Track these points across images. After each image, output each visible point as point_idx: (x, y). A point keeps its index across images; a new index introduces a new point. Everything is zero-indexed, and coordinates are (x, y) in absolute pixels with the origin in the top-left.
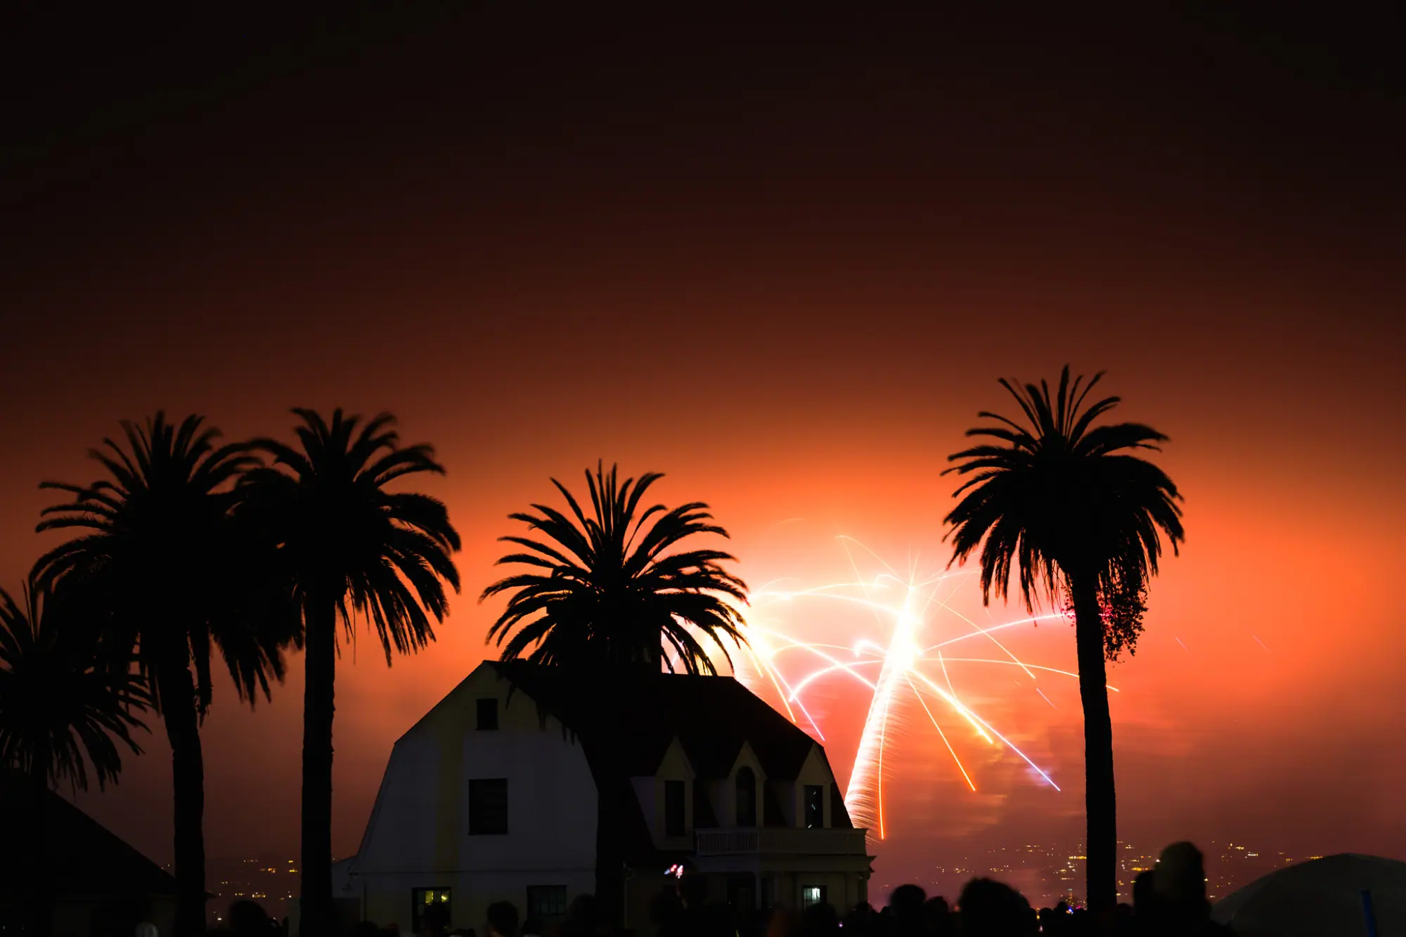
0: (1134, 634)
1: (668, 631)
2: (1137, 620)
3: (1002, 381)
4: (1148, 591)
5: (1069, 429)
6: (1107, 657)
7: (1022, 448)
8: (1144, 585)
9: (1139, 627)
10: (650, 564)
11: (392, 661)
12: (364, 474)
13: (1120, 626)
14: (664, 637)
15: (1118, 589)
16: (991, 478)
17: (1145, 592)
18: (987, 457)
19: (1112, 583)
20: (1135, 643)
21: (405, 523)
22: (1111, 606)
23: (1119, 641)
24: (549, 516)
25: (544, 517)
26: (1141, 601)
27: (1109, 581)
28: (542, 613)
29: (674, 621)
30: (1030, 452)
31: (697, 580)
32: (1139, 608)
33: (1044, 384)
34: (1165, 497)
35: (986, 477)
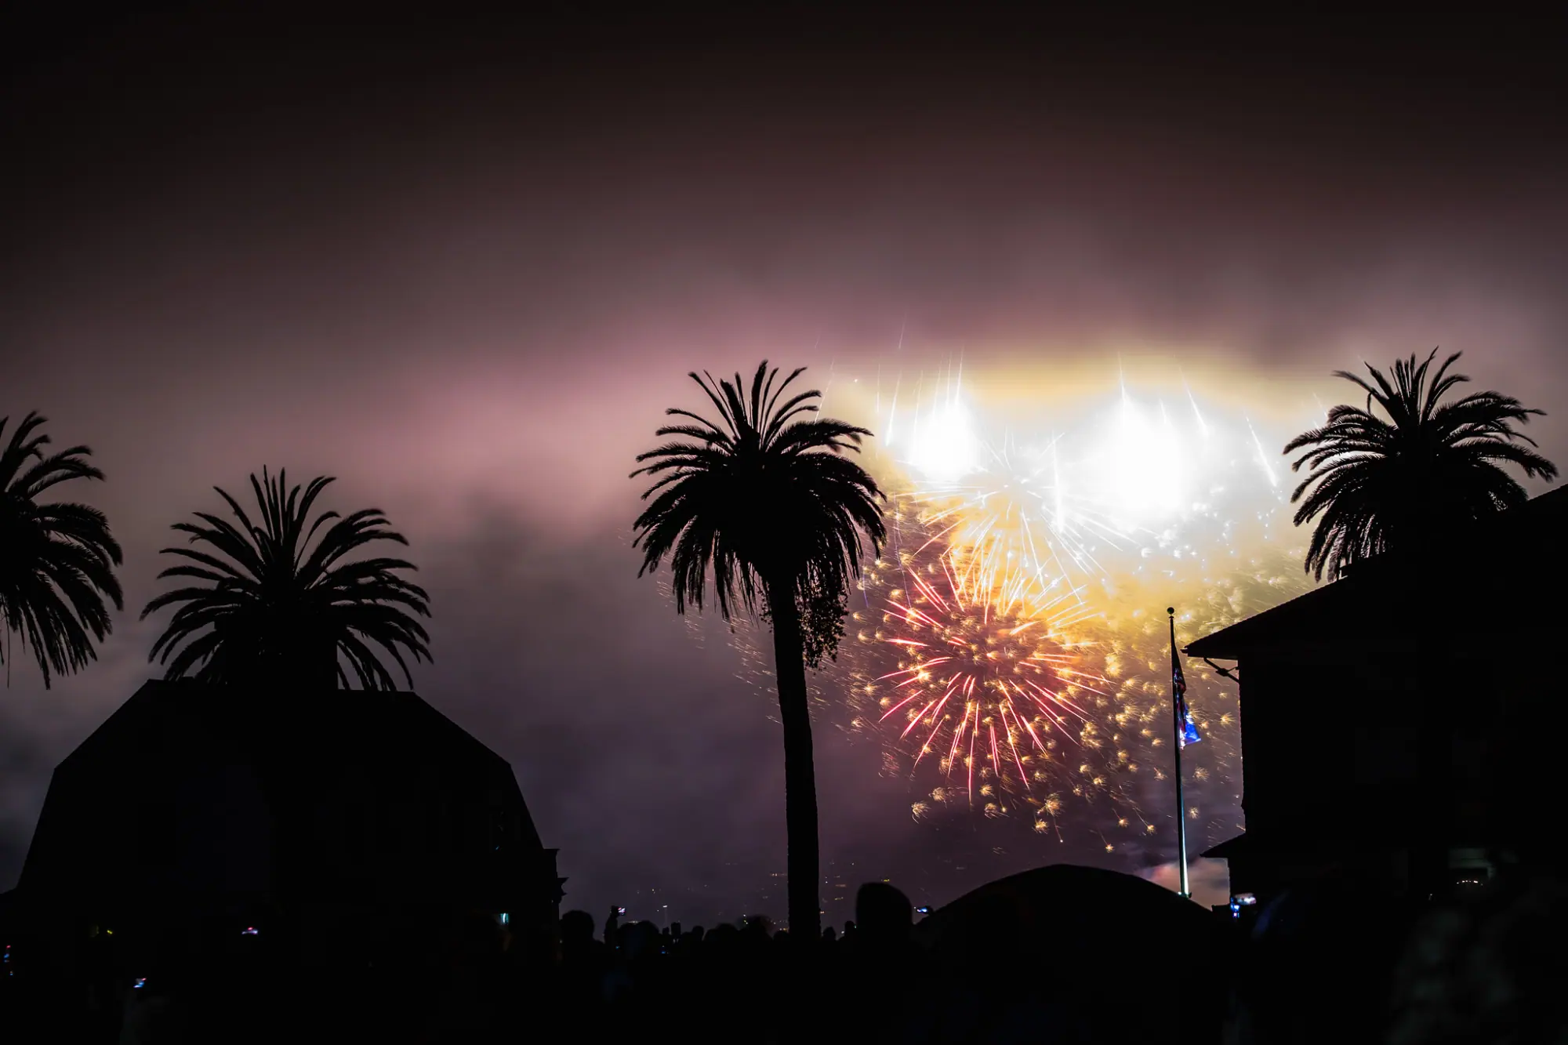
0: (835, 639)
1: (343, 644)
2: (838, 624)
3: (693, 375)
4: (848, 594)
5: (763, 428)
6: (807, 664)
7: (714, 446)
8: (844, 589)
9: (840, 631)
10: (324, 575)
11: (51, 683)
12: (17, 483)
13: (820, 632)
14: (339, 651)
15: (817, 593)
16: (684, 477)
17: (846, 595)
18: (678, 456)
19: (810, 587)
20: (836, 648)
21: (62, 535)
22: (809, 610)
23: (820, 647)
24: (215, 525)
25: (209, 527)
26: (842, 605)
27: (808, 585)
28: (210, 628)
29: (351, 635)
30: (724, 451)
31: (373, 591)
32: (839, 612)
33: (738, 378)
34: (864, 495)
35: (677, 476)
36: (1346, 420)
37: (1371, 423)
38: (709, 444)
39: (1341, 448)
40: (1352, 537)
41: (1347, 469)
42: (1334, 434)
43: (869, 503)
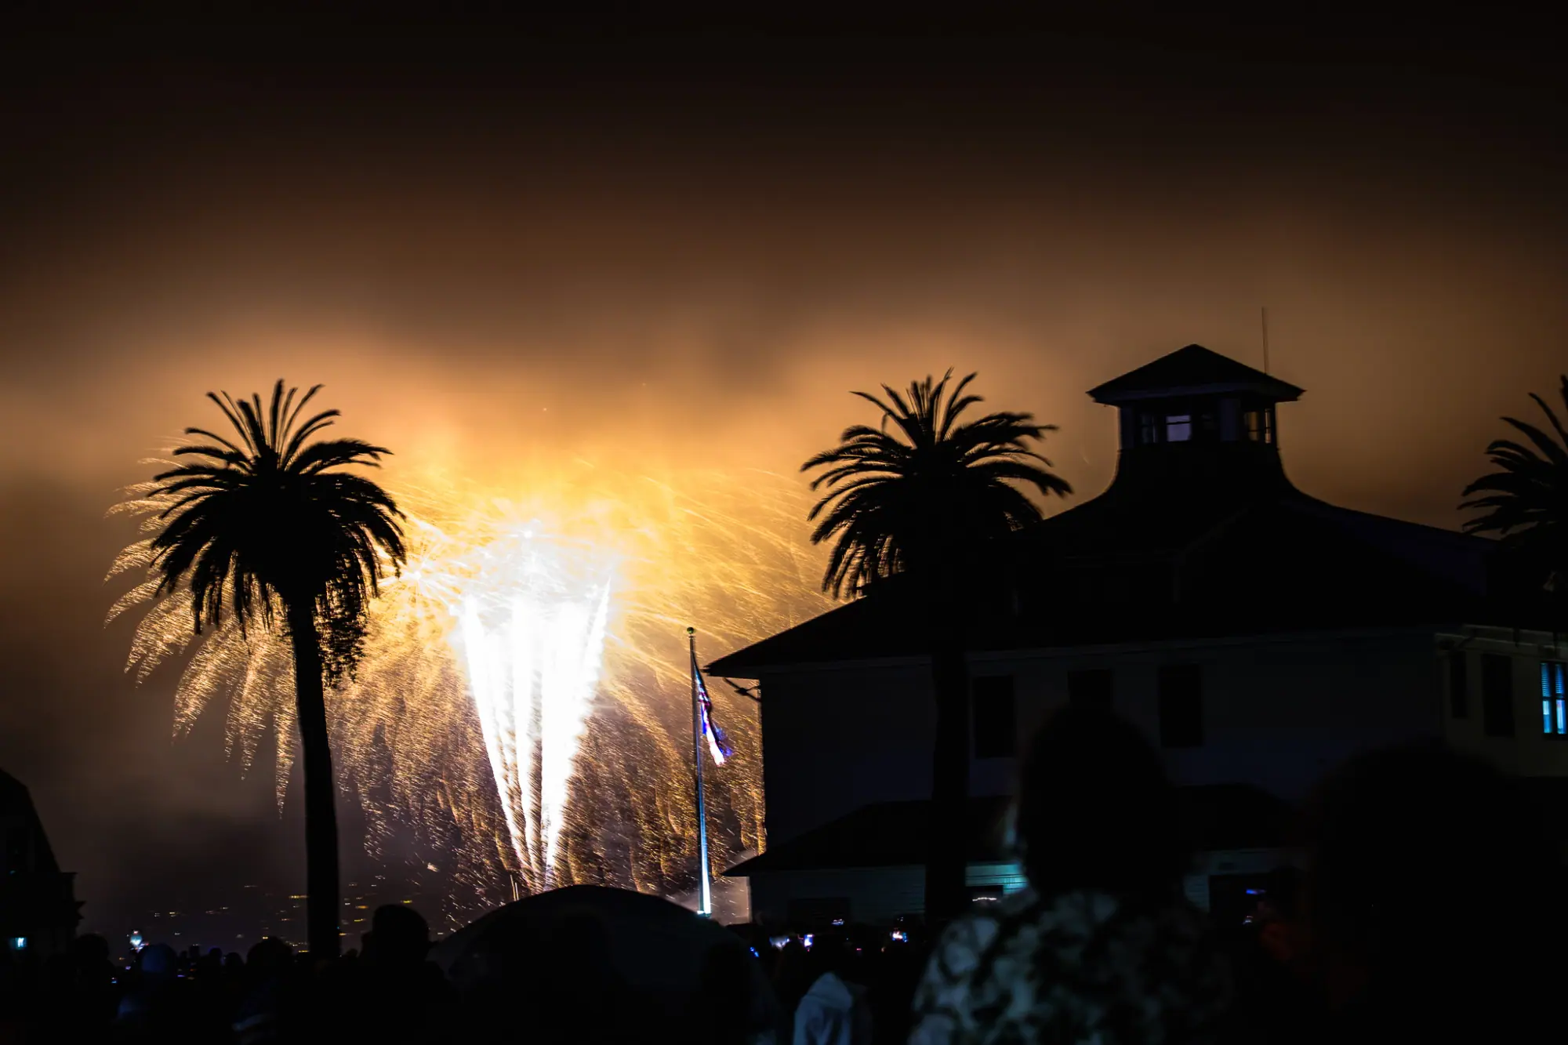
0: (355, 660)
2: (357, 645)
3: (212, 396)
4: (368, 615)
5: (282, 448)
6: (326, 685)
7: (233, 466)
8: (363, 610)
9: (361, 653)
13: (340, 653)
15: (336, 614)
16: (202, 499)
17: (365, 616)
18: (197, 476)
19: (330, 607)
20: (356, 668)
22: (329, 631)
23: (339, 668)
26: (361, 626)
27: (327, 605)
30: (243, 471)
32: (359, 632)
33: (256, 398)
34: (383, 515)
35: (195, 497)
36: (862, 440)
37: (886, 442)
38: (228, 464)
39: (860, 468)
40: (871, 554)
41: (864, 489)
42: (851, 453)
43: (388, 523)
